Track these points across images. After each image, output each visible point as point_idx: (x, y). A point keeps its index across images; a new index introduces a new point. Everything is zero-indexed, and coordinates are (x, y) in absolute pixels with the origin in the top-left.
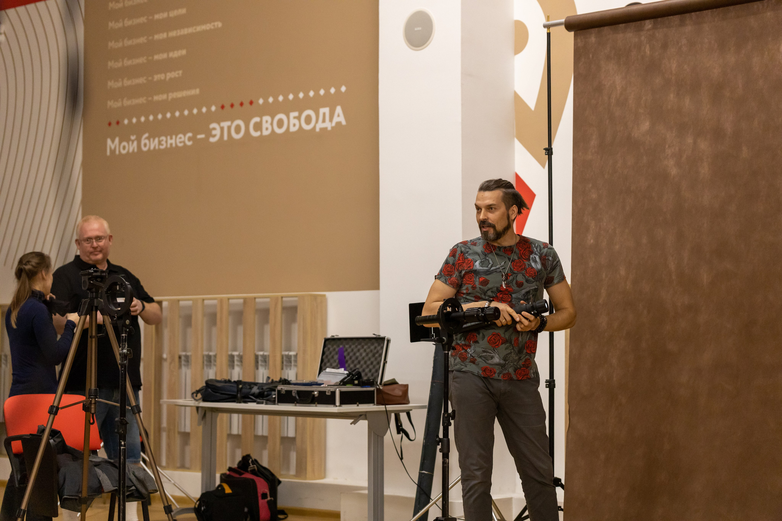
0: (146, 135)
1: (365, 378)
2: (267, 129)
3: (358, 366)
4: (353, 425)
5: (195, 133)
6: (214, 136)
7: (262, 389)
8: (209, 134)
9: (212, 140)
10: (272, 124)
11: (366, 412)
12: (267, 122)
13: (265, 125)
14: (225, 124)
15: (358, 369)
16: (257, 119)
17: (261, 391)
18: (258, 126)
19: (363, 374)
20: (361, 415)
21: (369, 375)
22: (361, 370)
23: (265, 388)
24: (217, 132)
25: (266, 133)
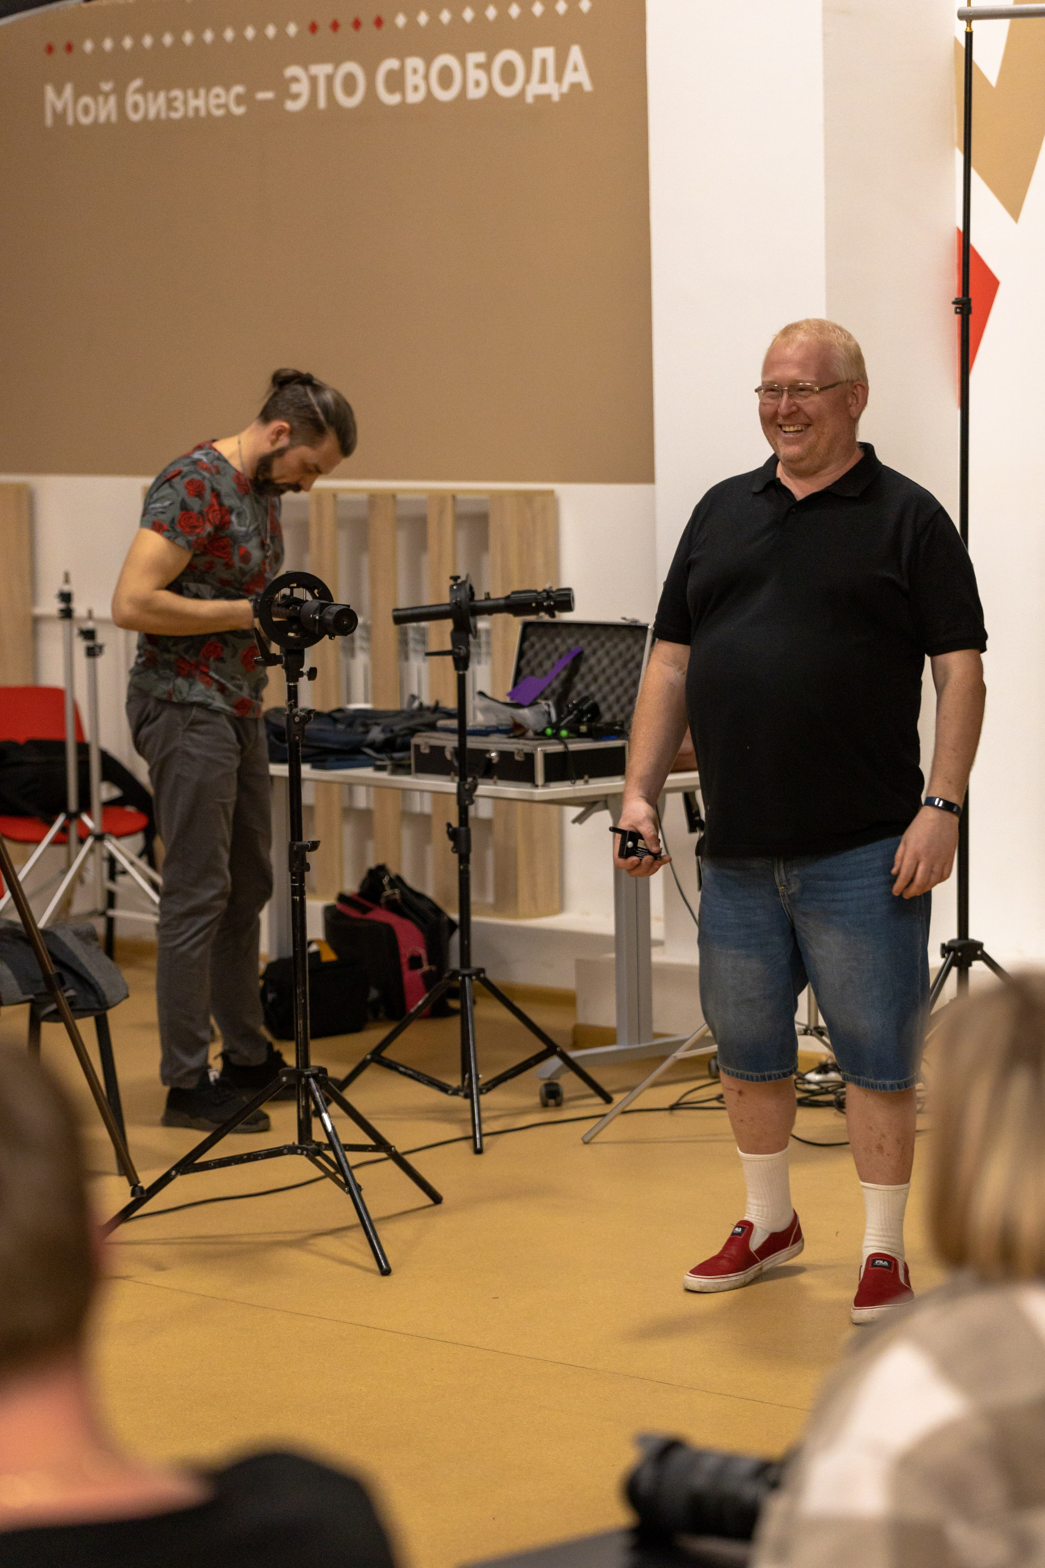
0: (137, 83)
1: (607, 717)
2: (416, 88)
3: (593, 688)
4: (577, 824)
5: (253, 88)
6: (296, 97)
7: (392, 731)
8: (284, 90)
9: (292, 106)
10: (426, 77)
11: (607, 795)
12: (415, 71)
13: (411, 80)
14: (321, 70)
15: (593, 695)
16: (392, 64)
17: (389, 735)
18: (396, 81)
19: (603, 707)
20: (594, 803)
21: (616, 708)
22: (598, 698)
23: (396, 728)
24: (302, 88)
25: (414, 98)
